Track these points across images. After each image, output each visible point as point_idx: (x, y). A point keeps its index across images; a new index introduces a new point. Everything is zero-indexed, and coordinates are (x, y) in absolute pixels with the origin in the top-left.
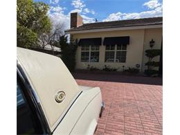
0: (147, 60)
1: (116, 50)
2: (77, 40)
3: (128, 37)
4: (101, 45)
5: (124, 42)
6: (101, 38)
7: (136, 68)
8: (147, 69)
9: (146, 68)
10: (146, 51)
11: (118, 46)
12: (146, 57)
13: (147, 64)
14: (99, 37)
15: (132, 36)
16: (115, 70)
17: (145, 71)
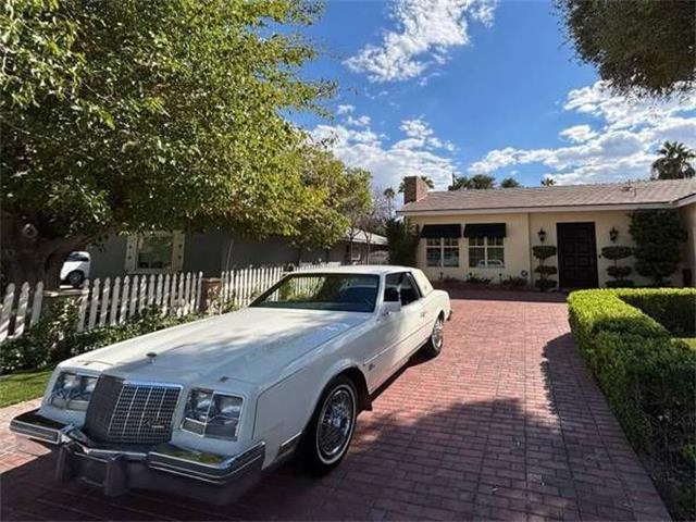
0: (537, 263)
1: (486, 247)
2: (418, 227)
3: (504, 225)
4: (459, 236)
5: (497, 232)
6: (459, 226)
7: (521, 277)
8: (539, 278)
9: (537, 276)
10: (534, 249)
11: (489, 238)
12: (535, 258)
13: (538, 270)
14: (457, 222)
15: (511, 223)
16: (487, 281)
17: (538, 281)
